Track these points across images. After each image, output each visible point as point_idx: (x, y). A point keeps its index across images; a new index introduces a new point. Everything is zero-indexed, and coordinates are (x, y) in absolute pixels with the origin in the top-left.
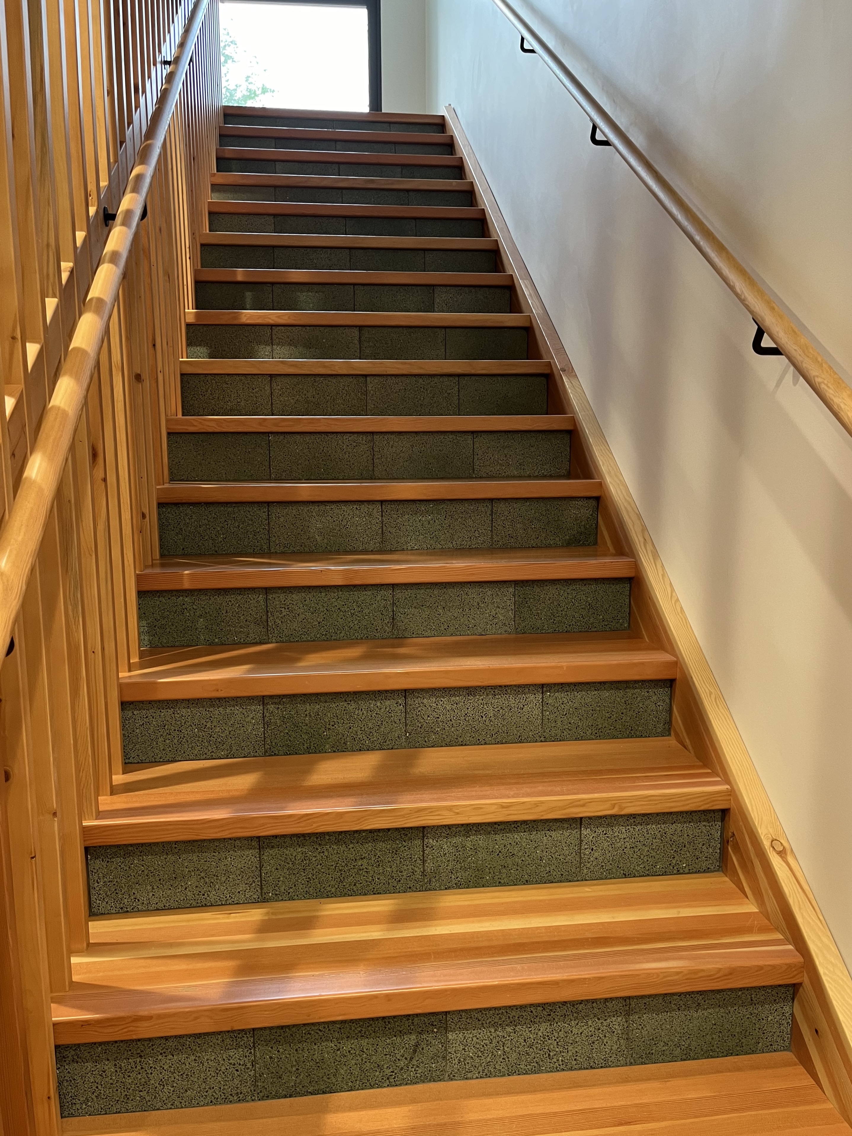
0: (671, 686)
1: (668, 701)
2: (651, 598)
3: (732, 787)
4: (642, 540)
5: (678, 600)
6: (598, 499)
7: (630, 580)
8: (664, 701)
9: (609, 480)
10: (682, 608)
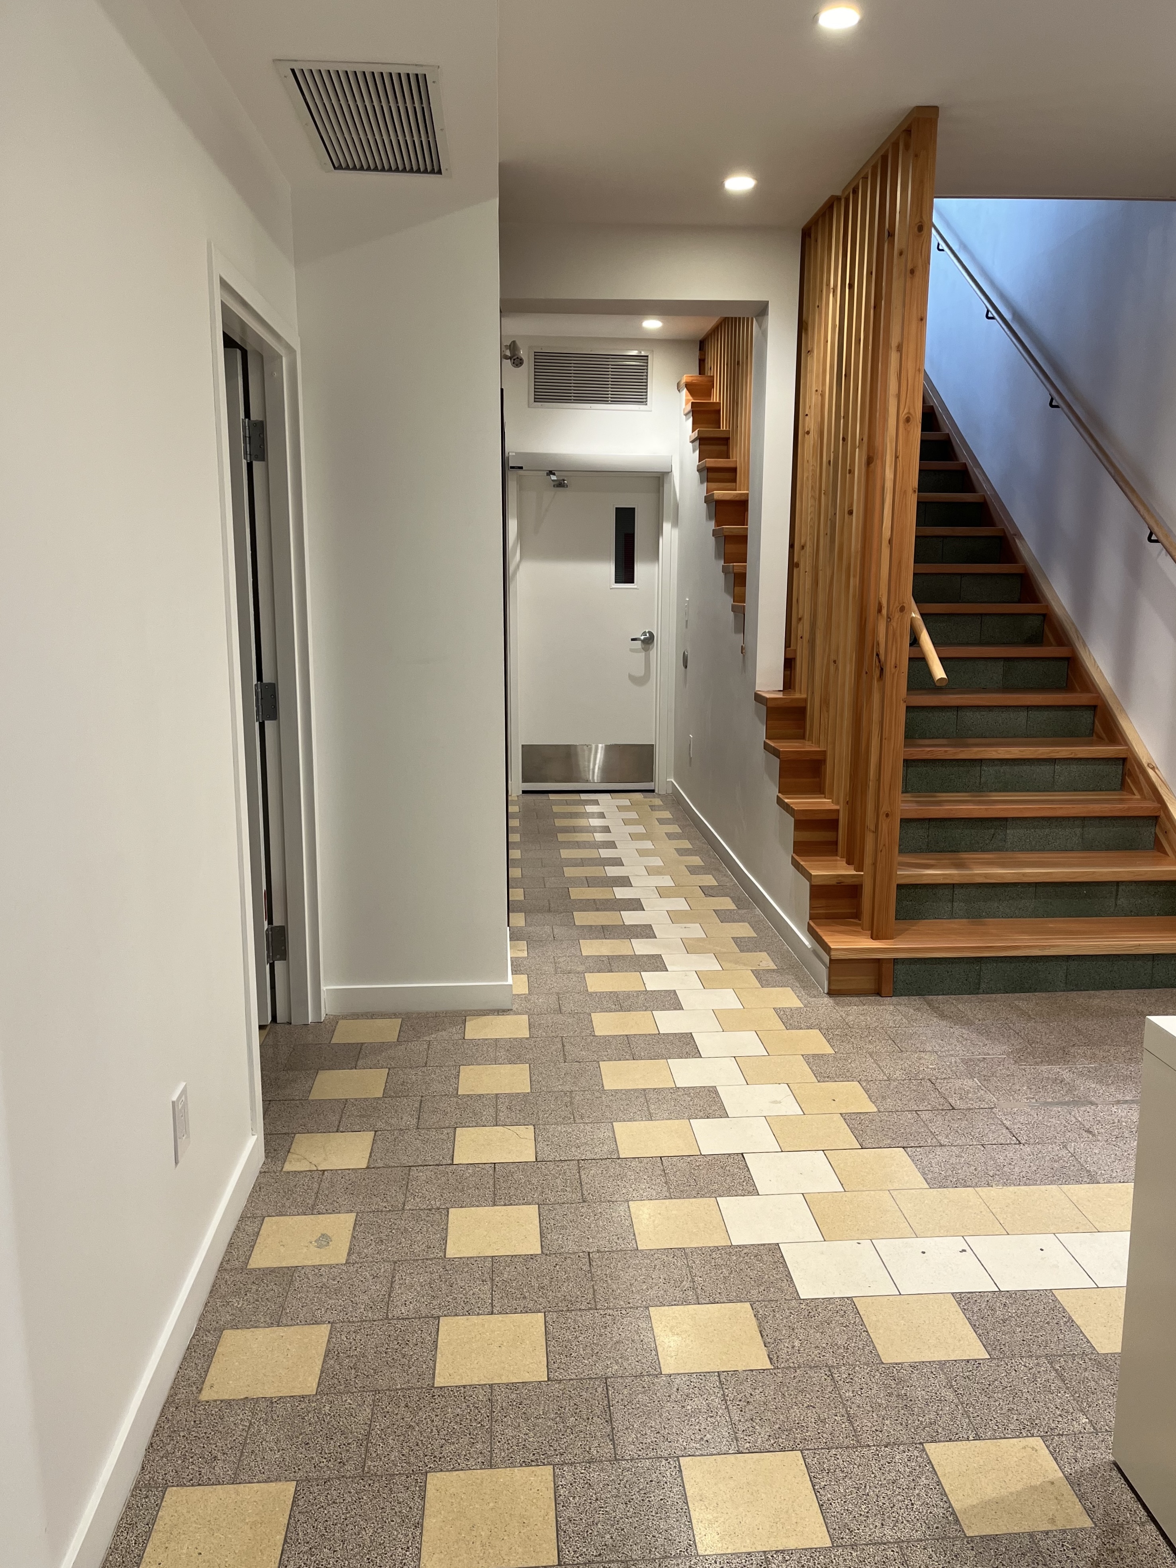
0: (1095, 710)
1: (1092, 718)
2: (1082, 666)
3: (1129, 747)
4: (1076, 636)
5: (1098, 666)
6: (1044, 615)
7: (1067, 659)
8: (1090, 718)
9: (1054, 604)
10: (1100, 670)
